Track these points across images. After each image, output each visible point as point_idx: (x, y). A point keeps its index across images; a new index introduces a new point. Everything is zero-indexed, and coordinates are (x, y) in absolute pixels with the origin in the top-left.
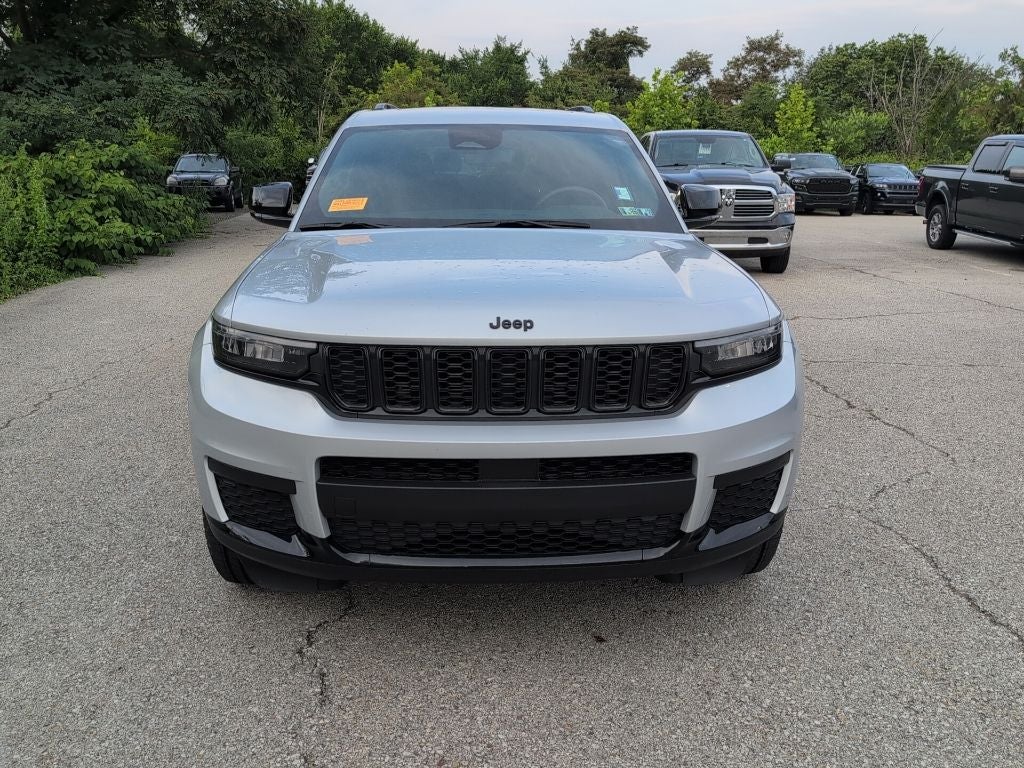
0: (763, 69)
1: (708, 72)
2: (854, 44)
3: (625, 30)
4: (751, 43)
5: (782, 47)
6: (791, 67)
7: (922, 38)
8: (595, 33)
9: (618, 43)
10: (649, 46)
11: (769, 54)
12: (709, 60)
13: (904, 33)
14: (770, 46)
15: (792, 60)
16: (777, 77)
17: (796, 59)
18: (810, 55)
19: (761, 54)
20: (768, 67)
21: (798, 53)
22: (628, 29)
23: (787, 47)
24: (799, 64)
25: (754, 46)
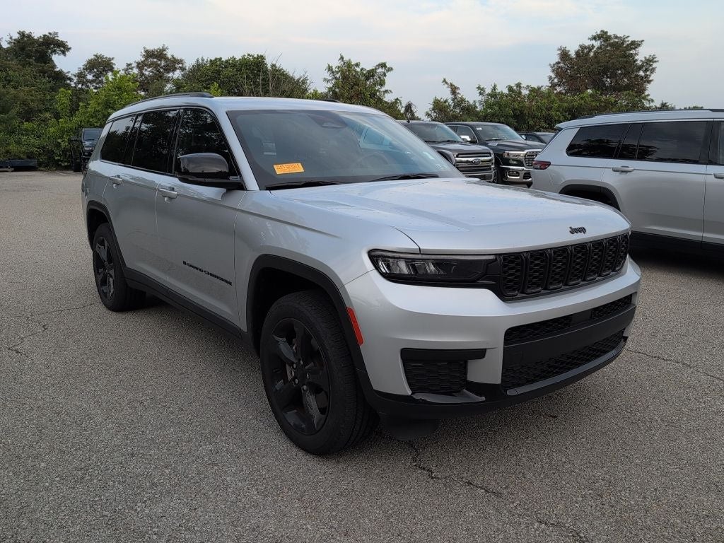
0: (158, 71)
1: (112, 69)
2: (221, 59)
3: (48, 34)
4: (147, 51)
5: (169, 56)
6: (178, 71)
7: (262, 57)
8: (22, 34)
9: (43, 44)
10: (70, 48)
11: (160, 60)
12: (112, 61)
13: (252, 53)
14: (160, 54)
15: (176, 66)
16: (169, 77)
17: (181, 65)
18: (189, 63)
19: (155, 60)
20: (161, 70)
21: (181, 62)
22: (50, 33)
23: (173, 56)
24: (183, 69)
25: (149, 54)
